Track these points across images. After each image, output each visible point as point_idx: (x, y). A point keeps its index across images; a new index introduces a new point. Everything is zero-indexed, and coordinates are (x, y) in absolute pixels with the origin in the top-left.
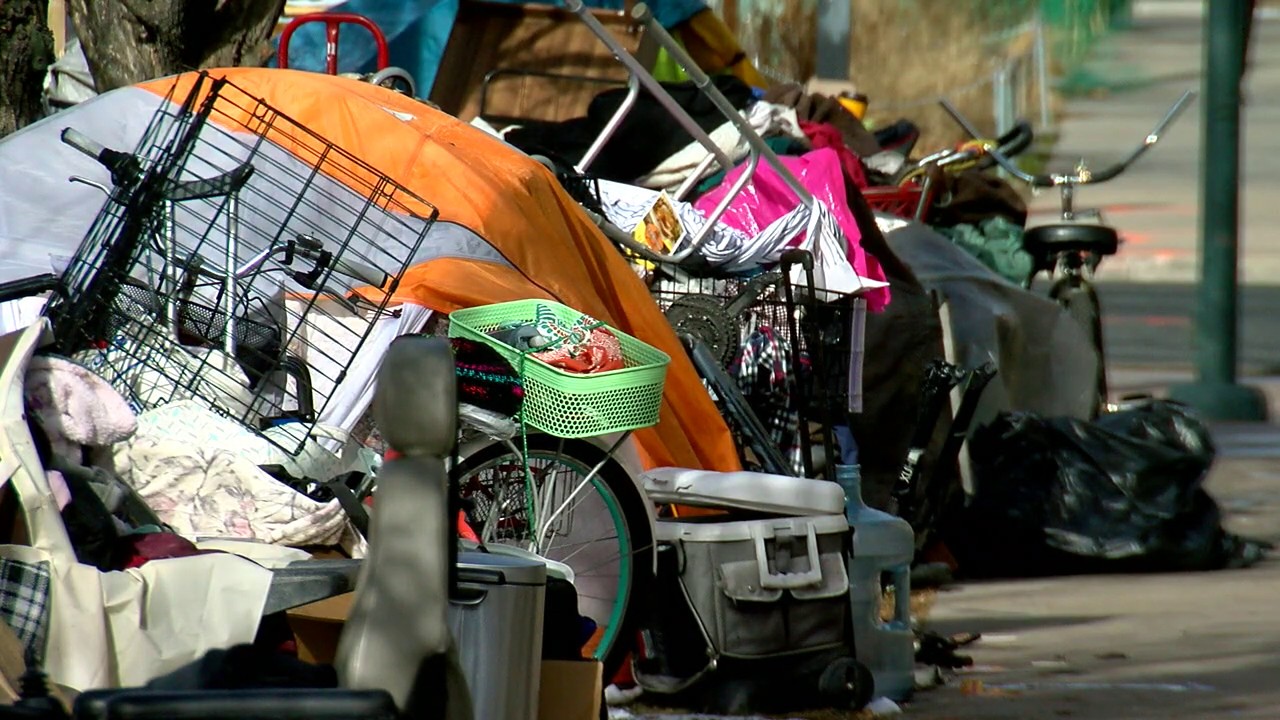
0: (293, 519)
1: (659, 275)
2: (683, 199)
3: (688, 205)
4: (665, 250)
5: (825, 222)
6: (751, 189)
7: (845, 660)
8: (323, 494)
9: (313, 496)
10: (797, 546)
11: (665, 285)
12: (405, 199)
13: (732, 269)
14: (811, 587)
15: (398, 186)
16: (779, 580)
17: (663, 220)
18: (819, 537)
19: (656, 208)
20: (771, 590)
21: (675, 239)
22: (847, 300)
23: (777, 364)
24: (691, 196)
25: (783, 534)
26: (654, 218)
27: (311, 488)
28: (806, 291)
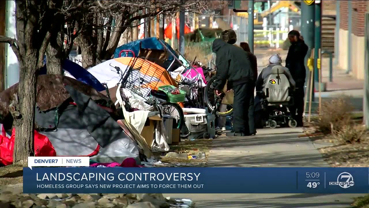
0: (148, 108)
1: (179, 84)
2: (181, 74)
3: (182, 75)
4: (179, 81)
5: (201, 77)
6: (190, 73)
7: (206, 132)
8: (151, 105)
9: (150, 105)
10: (200, 118)
11: (180, 86)
12: (159, 70)
13: (188, 84)
14: (202, 123)
15: (159, 69)
16: (198, 122)
17: (179, 77)
18: (203, 116)
19: (178, 75)
20: (197, 123)
21: (181, 79)
22: (204, 87)
23: (195, 95)
24: (182, 73)
25: (199, 116)
26: (178, 77)
27: (150, 104)
28: (198, 86)
